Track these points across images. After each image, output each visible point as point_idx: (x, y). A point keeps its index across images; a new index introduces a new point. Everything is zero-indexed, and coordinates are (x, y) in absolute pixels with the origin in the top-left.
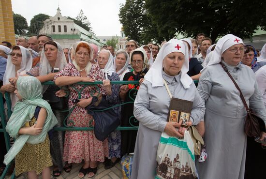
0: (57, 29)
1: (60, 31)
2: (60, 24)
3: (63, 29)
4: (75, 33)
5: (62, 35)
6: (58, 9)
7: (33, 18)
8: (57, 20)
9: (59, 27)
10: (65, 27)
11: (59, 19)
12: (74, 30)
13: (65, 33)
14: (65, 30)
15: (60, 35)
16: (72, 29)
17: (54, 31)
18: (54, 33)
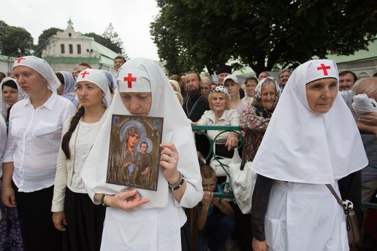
0: (67, 49)
1: (71, 52)
2: (71, 43)
3: (75, 49)
4: (93, 55)
5: (75, 58)
6: (70, 22)
7: (42, 33)
8: (68, 37)
9: (71, 46)
10: (79, 46)
11: (70, 35)
12: (92, 51)
13: (78, 56)
14: (79, 52)
15: (71, 58)
16: (88, 50)
17: (63, 51)
18: (63, 54)
